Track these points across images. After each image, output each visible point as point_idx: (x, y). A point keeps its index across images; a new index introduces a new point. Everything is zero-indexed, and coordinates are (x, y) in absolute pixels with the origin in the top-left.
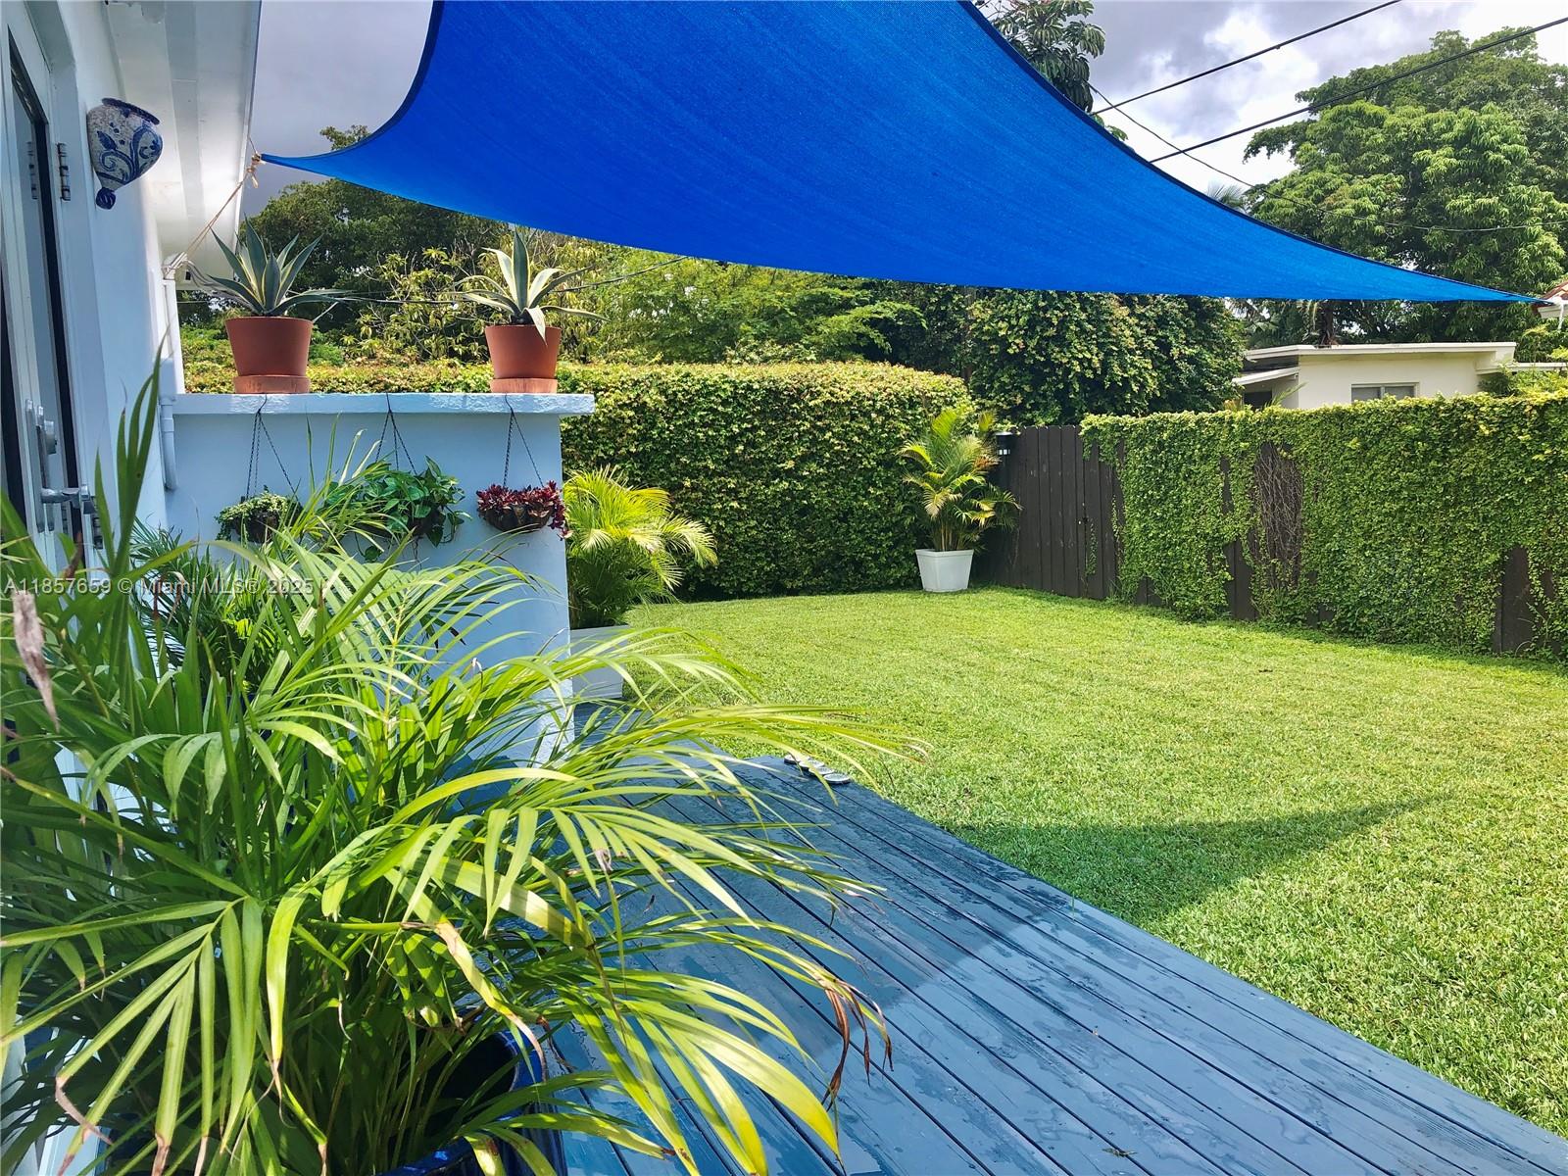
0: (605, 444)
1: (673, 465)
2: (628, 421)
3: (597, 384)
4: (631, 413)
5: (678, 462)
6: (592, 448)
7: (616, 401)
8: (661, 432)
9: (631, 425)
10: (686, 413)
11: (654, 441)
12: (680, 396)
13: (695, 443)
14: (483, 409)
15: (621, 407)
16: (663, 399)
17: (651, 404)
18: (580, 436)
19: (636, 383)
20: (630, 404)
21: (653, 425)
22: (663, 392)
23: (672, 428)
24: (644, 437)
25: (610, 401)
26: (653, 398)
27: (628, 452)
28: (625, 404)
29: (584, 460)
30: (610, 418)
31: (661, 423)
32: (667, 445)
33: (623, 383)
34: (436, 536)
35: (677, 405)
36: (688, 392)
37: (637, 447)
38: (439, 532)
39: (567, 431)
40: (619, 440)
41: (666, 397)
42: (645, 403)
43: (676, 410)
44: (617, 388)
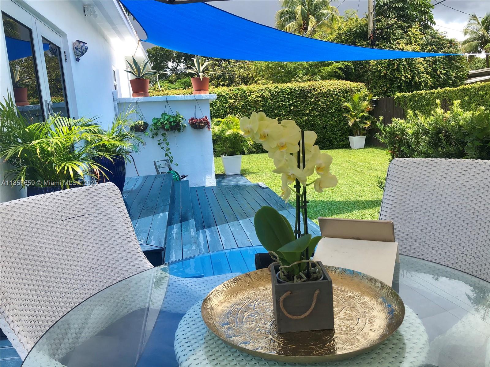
0: (253, 108)
1: (273, 113)
2: (260, 101)
3: (251, 91)
4: (260, 99)
5: (274, 112)
6: (250, 109)
7: (256, 95)
8: (269, 104)
9: (261, 102)
10: (276, 98)
11: (267, 107)
12: (274, 93)
13: (279, 106)
14: (189, 99)
15: (257, 97)
16: (270, 94)
17: (266, 96)
18: (246, 106)
19: (262, 90)
20: (260, 96)
21: (267, 102)
22: (270, 92)
23: (272, 103)
24: (264, 106)
25: (254, 96)
26: (267, 94)
27: (260, 110)
28: (259, 96)
29: (247, 113)
30: (254, 100)
31: (269, 101)
32: (271, 108)
33: (258, 90)
34: (179, 130)
35: (274, 96)
36: (277, 92)
37: (262, 108)
38: (180, 129)
39: (243, 105)
40: (257, 107)
41: (271, 94)
42: (264, 96)
43: (273, 97)
44: (256, 92)
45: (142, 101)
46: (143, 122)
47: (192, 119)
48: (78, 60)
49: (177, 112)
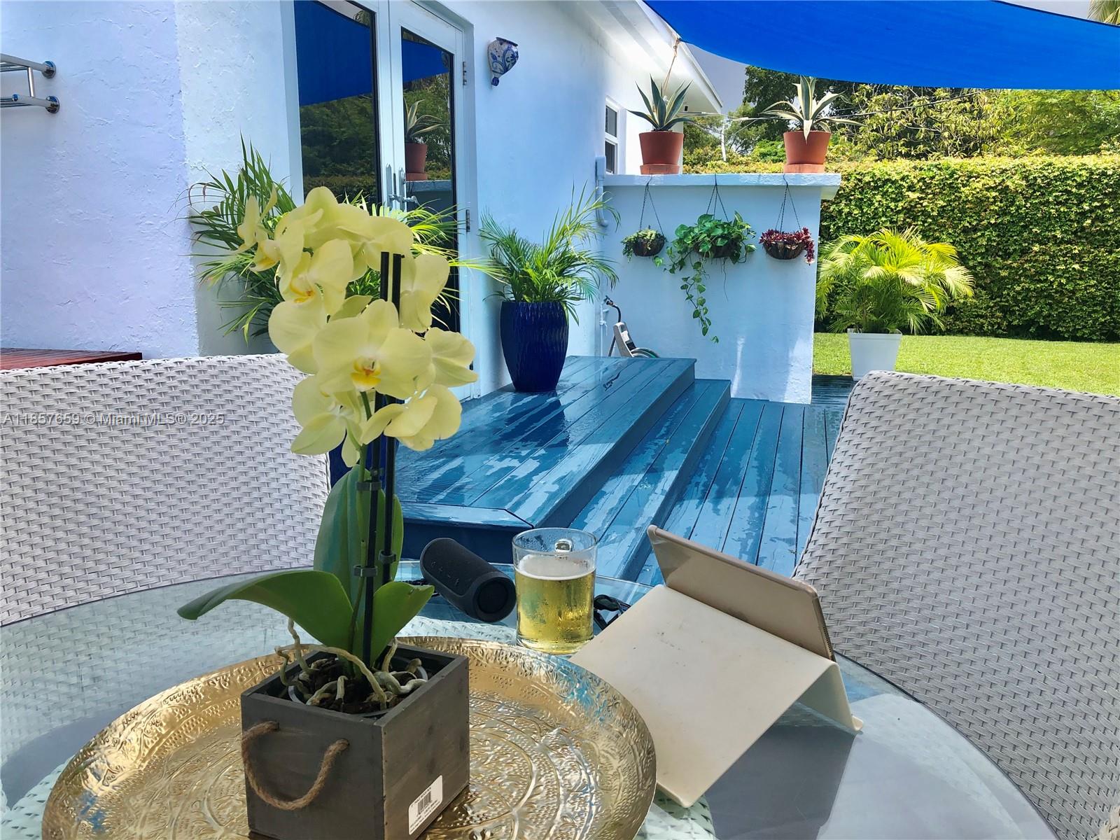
0: (971, 217)
1: (1025, 234)
2: (992, 200)
3: (971, 172)
4: (994, 194)
5: (1031, 232)
6: (960, 220)
7: (984, 185)
8: (1019, 208)
9: (995, 202)
10: (1043, 194)
11: (1012, 216)
12: (1039, 181)
13: (1048, 217)
14: (770, 183)
15: (987, 189)
16: (1024, 183)
17: (1012, 187)
18: (953, 210)
19: (1004, 171)
20: (997, 186)
21: (1012, 203)
22: (1026, 178)
23: (1028, 205)
24: (1004, 212)
25: (979, 185)
26: (1015, 182)
27: (989, 223)
28: (991, 187)
29: (953, 228)
30: (977, 198)
31: (1020, 201)
32: (1023, 219)
33: (993, 171)
34: (735, 258)
35: (1036, 188)
36: (1046, 177)
37: (996, 219)
38: (738, 256)
39: (942, 207)
40: (983, 214)
41: (1027, 181)
42: (1008, 186)
43: (1034, 192)
44: (986, 175)
45: (659, 184)
46: (654, 232)
47: (770, 233)
48: (495, 82)
49: (736, 213)
